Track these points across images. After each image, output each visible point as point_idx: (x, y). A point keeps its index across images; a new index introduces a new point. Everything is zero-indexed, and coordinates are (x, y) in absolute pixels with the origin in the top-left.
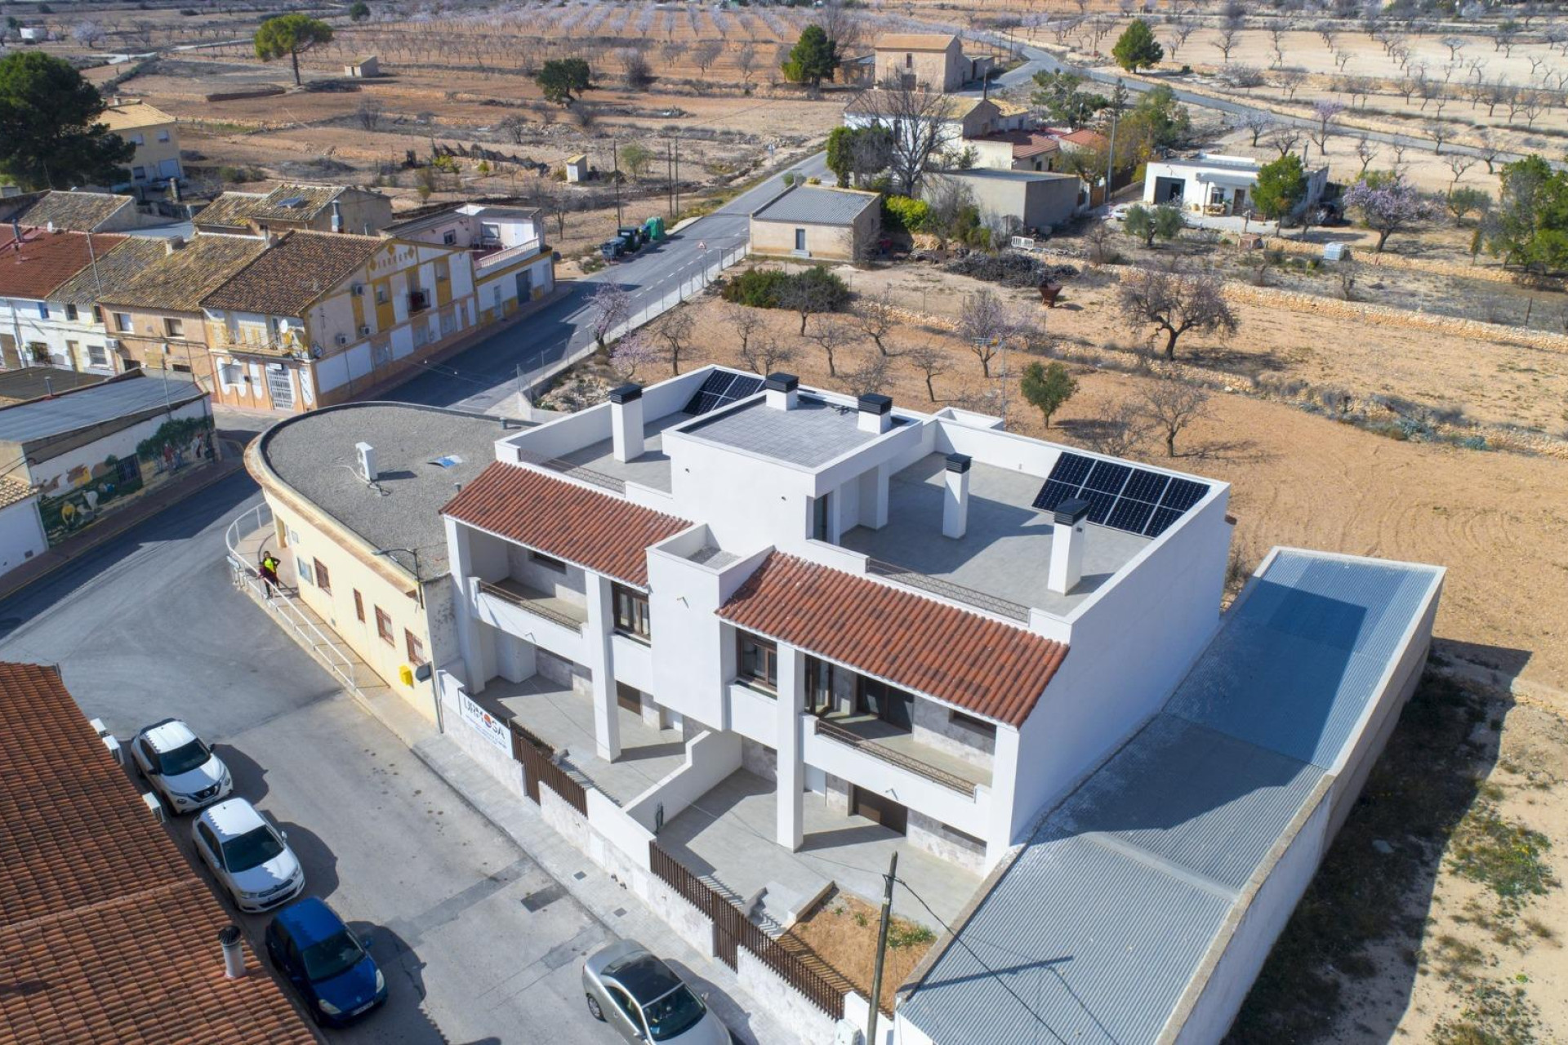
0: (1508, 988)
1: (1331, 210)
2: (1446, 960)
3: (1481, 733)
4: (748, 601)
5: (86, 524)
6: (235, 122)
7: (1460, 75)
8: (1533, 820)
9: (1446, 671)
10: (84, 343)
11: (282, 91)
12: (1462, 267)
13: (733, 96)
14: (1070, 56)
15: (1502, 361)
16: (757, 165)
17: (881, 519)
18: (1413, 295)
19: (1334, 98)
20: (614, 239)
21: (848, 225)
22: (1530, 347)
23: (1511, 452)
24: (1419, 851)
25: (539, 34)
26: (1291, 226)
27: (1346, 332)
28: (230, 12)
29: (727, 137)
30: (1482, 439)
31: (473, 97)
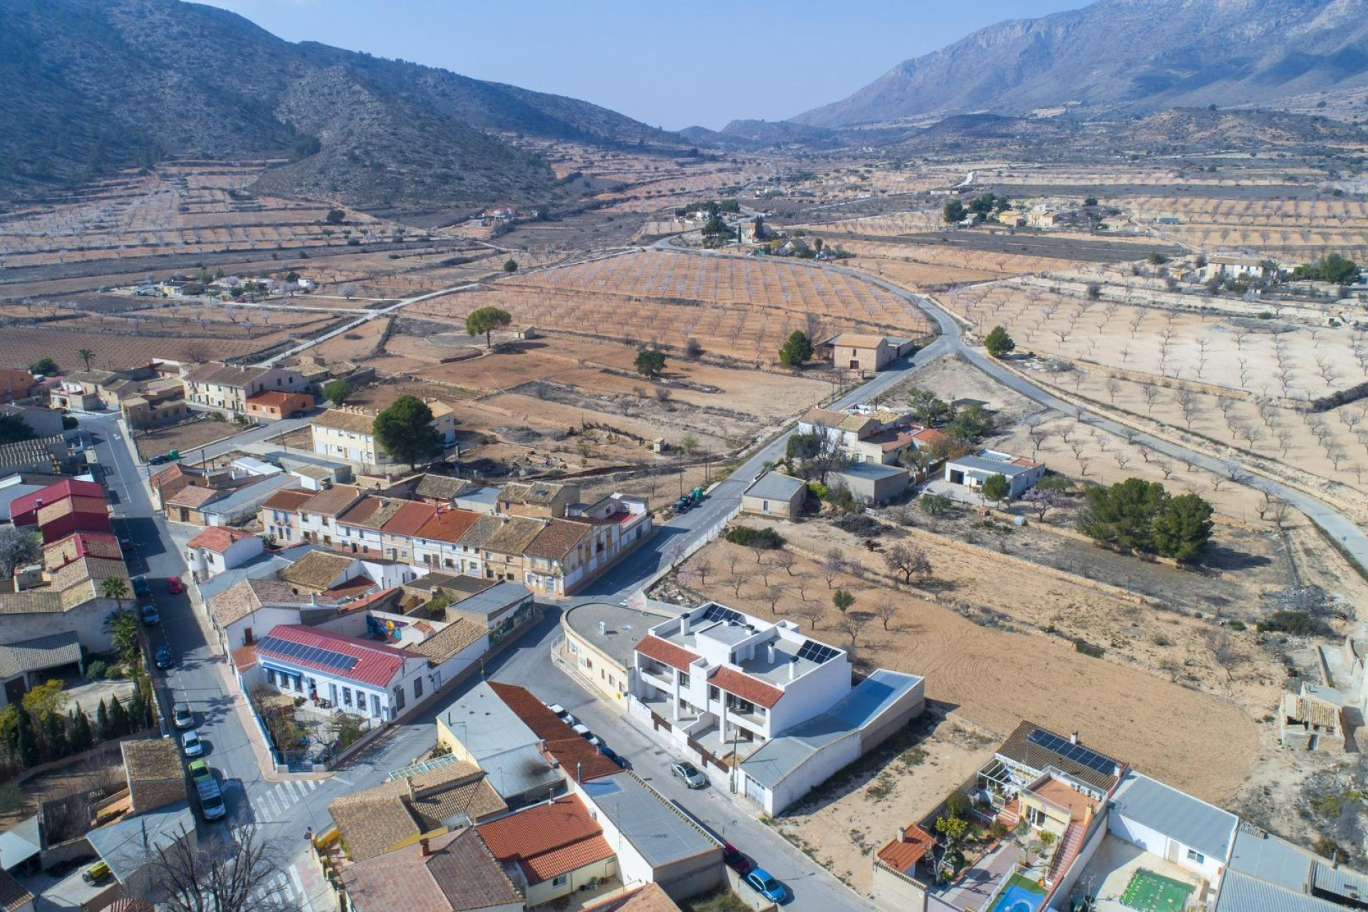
2: (882, 777)
4: (714, 678)
5: (499, 642)
6: (463, 385)
9: (929, 709)
10: (469, 560)
11: (480, 354)
13: (749, 369)
15: (1051, 589)
16: (754, 441)
17: (752, 657)
20: (679, 503)
21: (789, 500)
23: (1017, 634)
24: (892, 755)
26: (1009, 503)
29: (741, 416)
31: (596, 364)
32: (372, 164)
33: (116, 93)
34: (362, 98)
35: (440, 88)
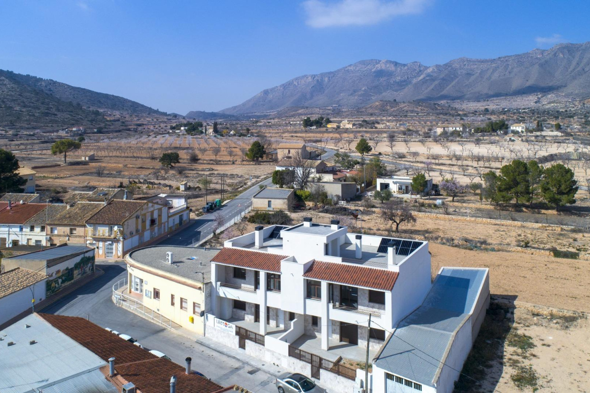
0: (528, 367)
1: (436, 191)
2: (510, 363)
3: (509, 315)
4: (311, 272)
5: (57, 291)
6: (46, 175)
7: (466, 154)
8: (527, 333)
9: (496, 301)
10: (34, 239)
11: (59, 165)
12: (478, 205)
13: (228, 164)
14: (340, 150)
15: (495, 229)
16: (245, 184)
18: (466, 213)
19: (429, 161)
20: (206, 206)
21: (286, 199)
22: (503, 225)
23: (503, 251)
24: (499, 343)
25: (151, 146)
26: (424, 196)
27: (448, 224)
28: (28, 140)
29: (232, 176)
30: (494, 249)
31: (134, 166)
32: (5, 107)
34: (5, 82)
35: (48, 87)
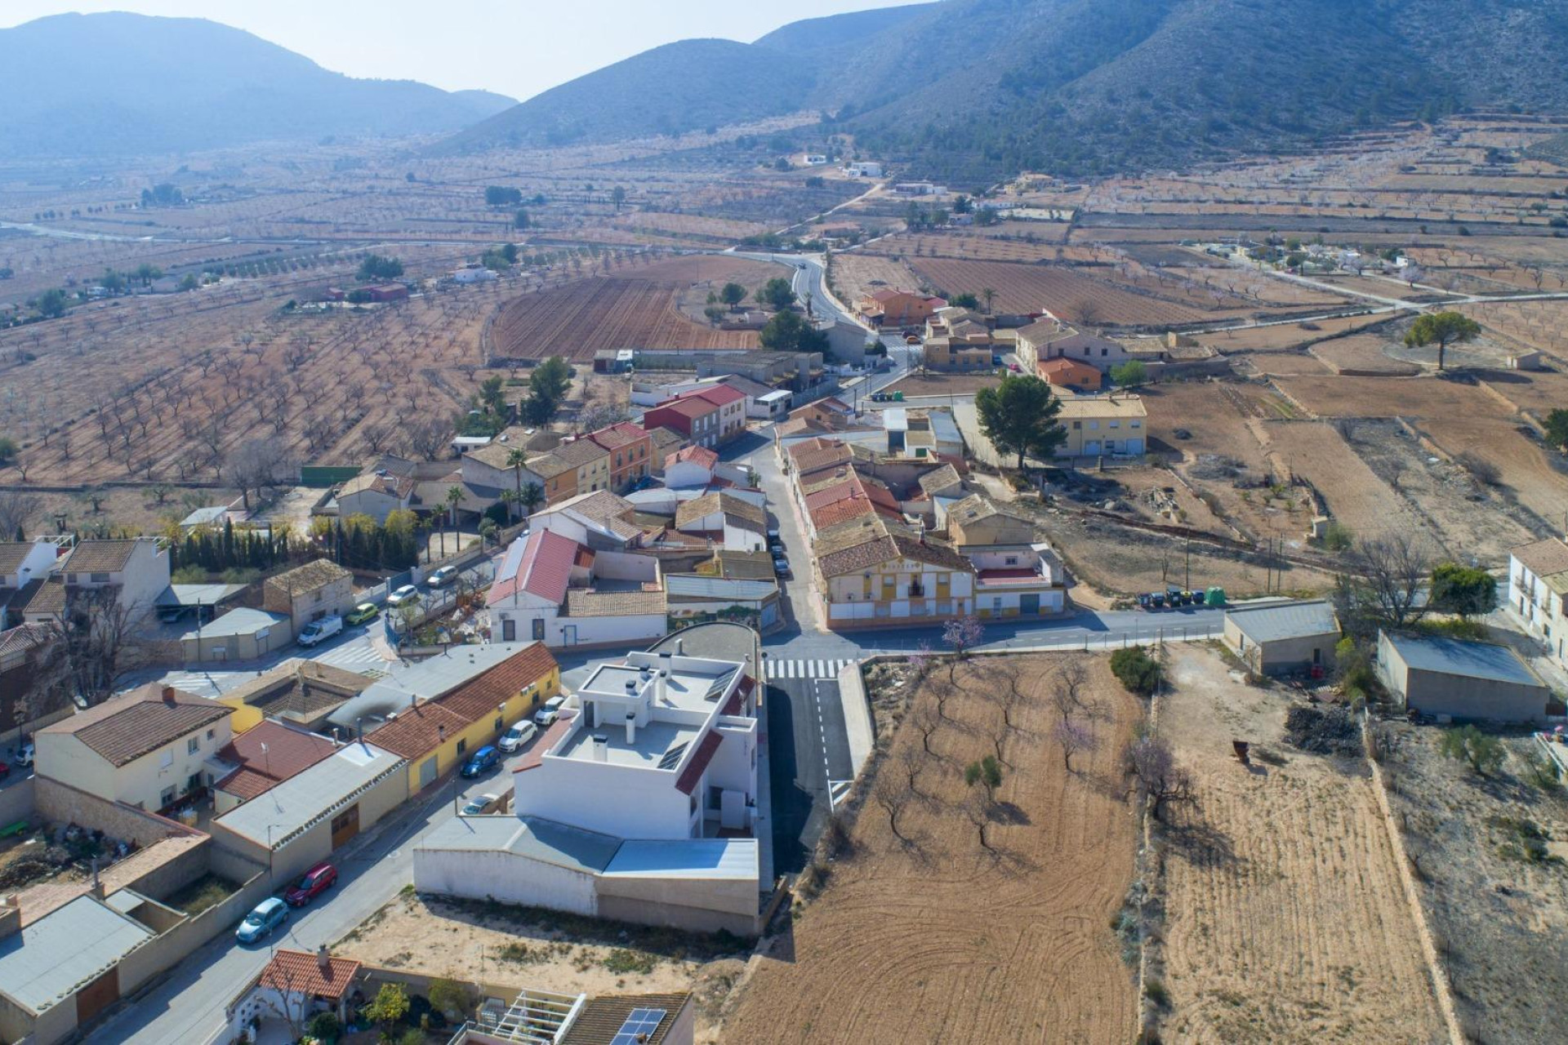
33: (1442, 38)
